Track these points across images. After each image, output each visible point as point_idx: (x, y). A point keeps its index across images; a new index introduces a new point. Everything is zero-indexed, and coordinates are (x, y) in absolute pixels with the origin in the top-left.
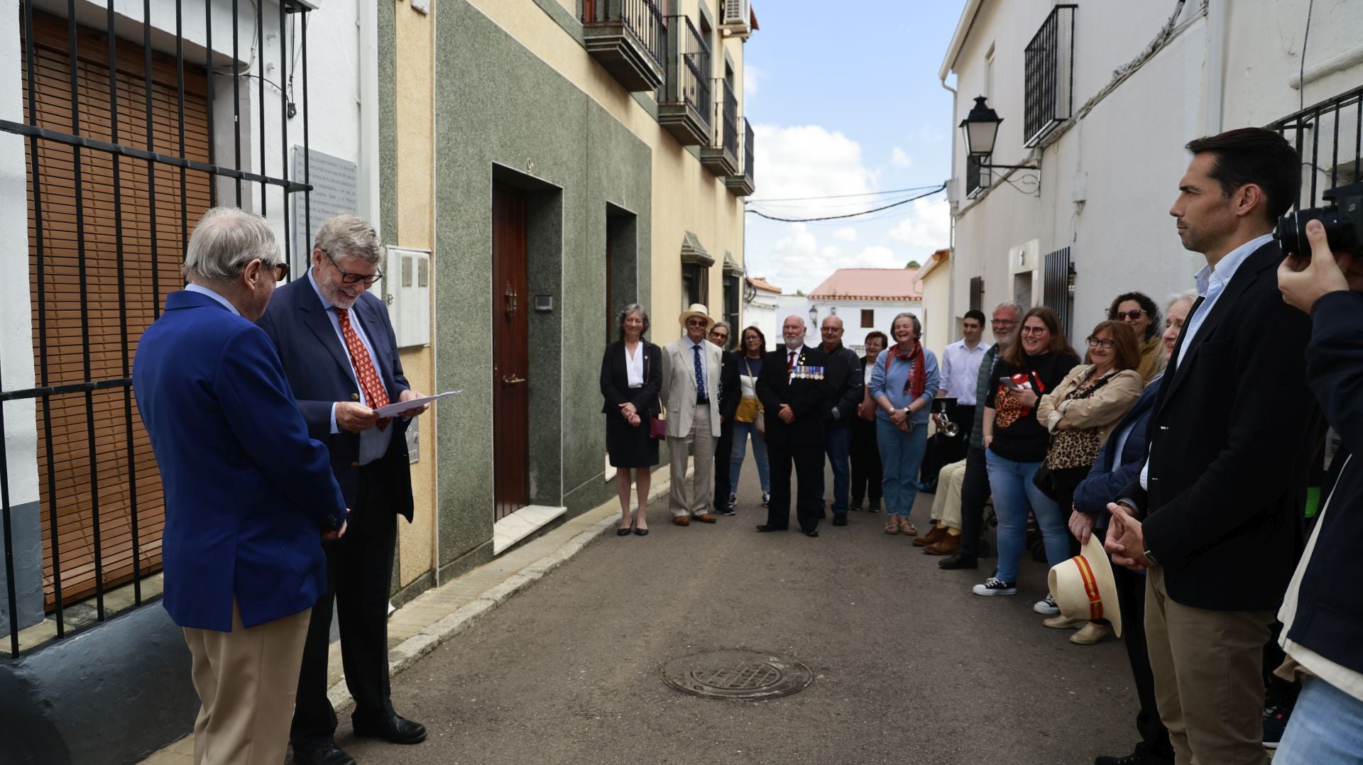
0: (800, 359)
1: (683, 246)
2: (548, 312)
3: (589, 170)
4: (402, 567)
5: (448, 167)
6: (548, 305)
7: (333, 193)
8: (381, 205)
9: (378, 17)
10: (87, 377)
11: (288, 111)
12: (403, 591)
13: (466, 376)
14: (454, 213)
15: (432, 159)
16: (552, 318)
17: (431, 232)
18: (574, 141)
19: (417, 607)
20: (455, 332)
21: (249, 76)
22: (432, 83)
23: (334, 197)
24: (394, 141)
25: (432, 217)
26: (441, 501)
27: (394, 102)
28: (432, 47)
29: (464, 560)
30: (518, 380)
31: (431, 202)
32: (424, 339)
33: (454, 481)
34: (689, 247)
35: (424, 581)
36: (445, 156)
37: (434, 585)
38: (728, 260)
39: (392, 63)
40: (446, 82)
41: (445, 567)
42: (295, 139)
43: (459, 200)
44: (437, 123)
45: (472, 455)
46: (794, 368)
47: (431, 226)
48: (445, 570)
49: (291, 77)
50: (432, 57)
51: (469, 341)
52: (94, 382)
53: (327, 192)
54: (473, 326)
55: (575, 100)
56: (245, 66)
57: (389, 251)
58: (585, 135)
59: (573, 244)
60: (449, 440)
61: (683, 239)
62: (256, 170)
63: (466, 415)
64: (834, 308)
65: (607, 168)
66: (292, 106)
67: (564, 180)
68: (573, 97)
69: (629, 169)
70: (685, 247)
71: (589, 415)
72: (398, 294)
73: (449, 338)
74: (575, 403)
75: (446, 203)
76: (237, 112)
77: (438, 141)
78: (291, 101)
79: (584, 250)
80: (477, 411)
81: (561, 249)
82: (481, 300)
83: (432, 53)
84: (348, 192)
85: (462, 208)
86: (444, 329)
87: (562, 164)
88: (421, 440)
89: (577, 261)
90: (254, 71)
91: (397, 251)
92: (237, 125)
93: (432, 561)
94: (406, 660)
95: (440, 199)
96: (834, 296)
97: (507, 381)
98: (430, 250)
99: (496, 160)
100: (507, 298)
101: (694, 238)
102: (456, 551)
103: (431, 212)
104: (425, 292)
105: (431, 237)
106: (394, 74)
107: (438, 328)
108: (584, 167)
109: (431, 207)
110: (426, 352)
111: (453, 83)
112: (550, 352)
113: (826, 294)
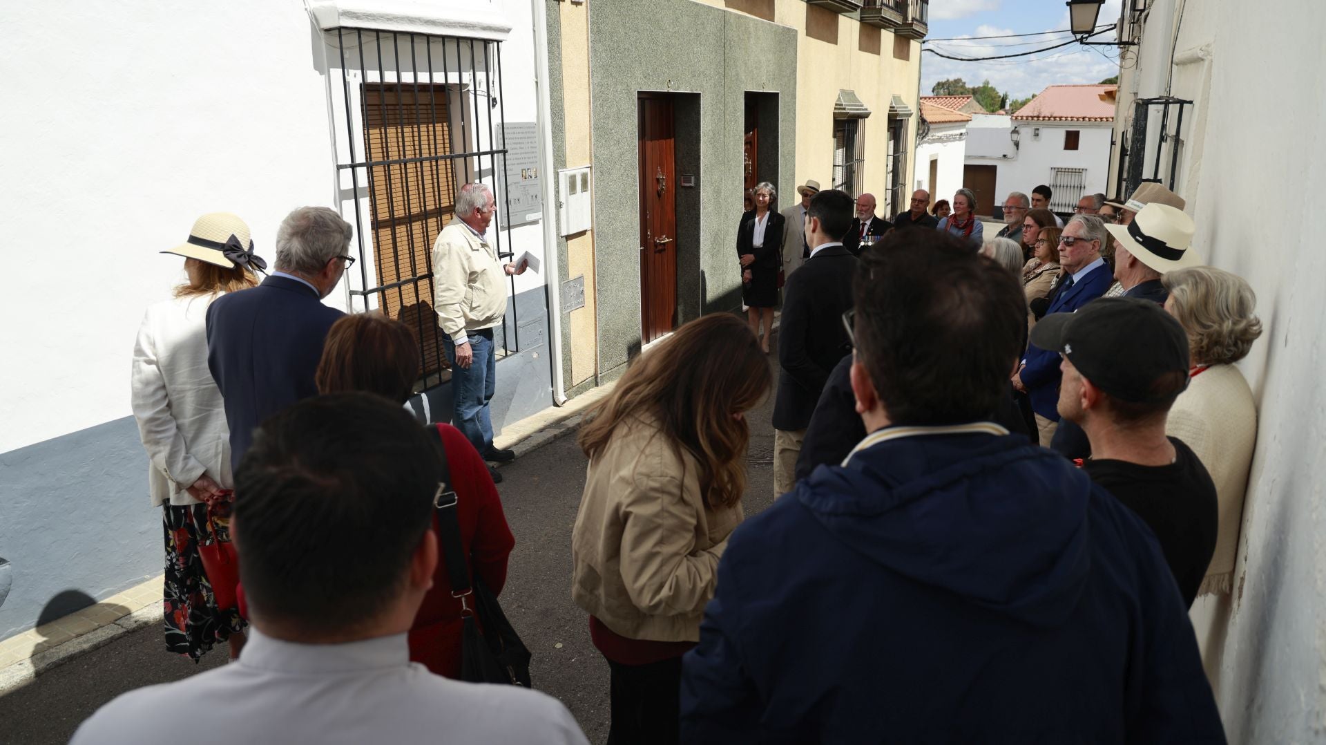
0: (869, 230)
1: (836, 105)
2: (691, 187)
3: (727, 71)
4: (573, 374)
5: (602, 106)
6: (691, 183)
7: (522, 146)
8: (553, 144)
9: (547, 18)
10: (398, 278)
11: (492, 102)
12: (574, 388)
13: (618, 247)
14: (606, 136)
15: (590, 102)
16: (694, 192)
17: (590, 153)
18: (712, 52)
19: (583, 399)
20: (609, 218)
21: (468, 90)
22: (588, 50)
23: (522, 148)
24: (562, 99)
25: (591, 143)
26: (601, 331)
27: (561, 73)
28: (588, 24)
29: (618, 369)
30: (667, 240)
31: (590, 132)
32: (587, 225)
33: (610, 317)
34: (842, 105)
35: (590, 382)
36: (599, 99)
37: (597, 385)
38: (894, 105)
39: (558, 47)
40: (598, 46)
41: (603, 374)
42: (496, 120)
43: (611, 126)
44: (592, 77)
45: (623, 299)
46: (864, 238)
47: (590, 149)
48: (604, 375)
49: (493, 81)
50: (588, 31)
51: (620, 222)
52: (402, 279)
53: (518, 146)
54: (623, 211)
55: (712, 19)
56: (467, 85)
57: (560, 173)
58: (722, 44)
59: (711, 134)
60: (606, 291)
61: (837, 98)
62: (475, 150)
63: (619, 273)
64: (1038, 129)
65: (746, 64)
66: (494, 100)
67: (702, 86)
68: (710, 17)
69: (771, 56)
70: (838, 106)
71: (727, 262)
72: (567, 201)
73: (604, 223)
74: (713, 255)
75: (600, 130)
76: (463, 120)
77: (594, 89)
78: (493, 97)
79: (722, 136)
80: (627, 269)
81: (700, 140)
82: (629, 192)
83: (588, 28)
84: (531, 142)
85: (613, 131)
86: (602, 217)
87: (700, 74)
88: (585, 292)
89: (714, 146)
90: (471, 87)
91: (566, 172)
92: (463, 127)
93: (596, 370)
94: (568, 429)
95: (596, 129)
96: (1038, 117)
97: (658, 241)
98: (590, 166)
99: (641, 88)
100: (658, 180)
101: (850, 94)
102: (612, 364)
103: (590, 140)
104: (587, 195)
105: (591, 156)
106: (560, 54)
107: (596, 217)
108: (722, 71)
109: (590, 136)
110: (589, 233)
111: (604, 45)
112: (692, 218)
113: (1031, 114)
